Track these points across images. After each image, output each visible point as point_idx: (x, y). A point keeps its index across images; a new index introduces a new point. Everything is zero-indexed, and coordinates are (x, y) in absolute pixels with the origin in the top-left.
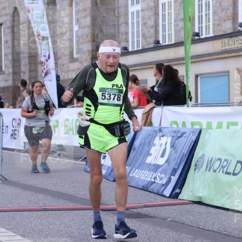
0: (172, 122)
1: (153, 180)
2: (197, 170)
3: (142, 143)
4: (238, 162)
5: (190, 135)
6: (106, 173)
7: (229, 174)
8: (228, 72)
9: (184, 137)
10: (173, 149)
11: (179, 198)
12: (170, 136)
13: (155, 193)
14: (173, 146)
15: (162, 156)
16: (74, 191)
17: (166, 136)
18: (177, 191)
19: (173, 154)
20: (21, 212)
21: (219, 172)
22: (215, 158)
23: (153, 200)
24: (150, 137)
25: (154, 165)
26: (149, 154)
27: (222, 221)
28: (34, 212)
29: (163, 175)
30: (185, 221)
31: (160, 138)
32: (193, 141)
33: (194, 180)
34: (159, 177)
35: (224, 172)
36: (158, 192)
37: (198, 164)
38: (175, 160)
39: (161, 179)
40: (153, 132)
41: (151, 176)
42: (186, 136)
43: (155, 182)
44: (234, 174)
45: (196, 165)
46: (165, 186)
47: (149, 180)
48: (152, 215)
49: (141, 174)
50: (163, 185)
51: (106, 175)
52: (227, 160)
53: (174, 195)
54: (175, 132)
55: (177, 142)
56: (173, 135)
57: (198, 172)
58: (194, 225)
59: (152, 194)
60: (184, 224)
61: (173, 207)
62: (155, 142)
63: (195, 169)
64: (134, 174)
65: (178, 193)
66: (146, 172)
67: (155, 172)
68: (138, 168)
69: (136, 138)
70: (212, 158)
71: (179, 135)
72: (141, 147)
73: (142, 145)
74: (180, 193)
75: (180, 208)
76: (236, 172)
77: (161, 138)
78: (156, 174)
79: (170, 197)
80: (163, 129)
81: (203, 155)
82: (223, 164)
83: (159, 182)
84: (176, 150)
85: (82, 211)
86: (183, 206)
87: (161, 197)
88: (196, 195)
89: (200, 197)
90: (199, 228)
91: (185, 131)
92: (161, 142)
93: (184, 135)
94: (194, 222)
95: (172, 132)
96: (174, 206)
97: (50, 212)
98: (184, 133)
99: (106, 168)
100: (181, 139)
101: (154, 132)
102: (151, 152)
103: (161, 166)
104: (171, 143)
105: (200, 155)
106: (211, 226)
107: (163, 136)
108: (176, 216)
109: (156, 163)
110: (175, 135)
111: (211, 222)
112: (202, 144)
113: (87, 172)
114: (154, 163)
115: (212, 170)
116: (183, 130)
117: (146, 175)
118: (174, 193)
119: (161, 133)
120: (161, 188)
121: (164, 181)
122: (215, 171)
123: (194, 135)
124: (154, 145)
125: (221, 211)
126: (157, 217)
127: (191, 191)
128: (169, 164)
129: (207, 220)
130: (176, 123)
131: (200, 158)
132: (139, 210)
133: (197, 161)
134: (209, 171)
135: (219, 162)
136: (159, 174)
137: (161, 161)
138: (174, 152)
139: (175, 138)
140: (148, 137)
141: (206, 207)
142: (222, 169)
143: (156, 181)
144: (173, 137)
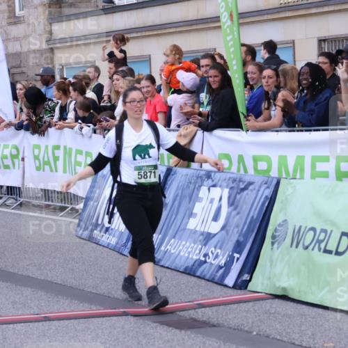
0: (219, 154)
1: (203, 259)
2: (276, 245)
3: (177, 195)
4: (343, 234)
5: (260, 187)
6: (117, 243)
7: (330, 252)
8: (293, 42)
9: (252, 190)
10: (232, 208)
11: (249, 288)
12: (227, 187)
13: (208, 280)
14: (232, 203)
15: (216, 218)
16: (75, 280)
17: (220, 187)
18: (246, 277)
19: (234, 217)
20: (11, 326)
21: (313, 249)
22: (306, 227)
23: (207, 292)
24: (192, 186)
25: (202, 234)
26: (191, 215)
27: (325, 330)
28: (31, 324)
29: (219, 251)
30: (268, 332)
31: (209, 189)
32: (266, 197)
33: (271, 261)
34: (213, 254)
35: (322, 250)
36: (213, 279)
37: (277, 234)
38: (237, 226)
39: (217, 256)
40: (195, 178)
41: (198, 252)
42: (255, 189)
43: (205, 262)
44: (338, 253)
45: (274, 237)
46: (224, 269)
47: (195, 257)
48: (214, 321)
49: (181, 247)
50: (221, 267)
51: (118, 246)
52: (324, 231)
53: (241, 285)
54: (234, 181)
55: (238, 197)
56: (231, 185)
57: (278, 248)
58: (285, 339)
59: (203, 281)
60: (268, 337)
61: (243, 306)
62: (201, 195)
63: (273, 244)
64: (168, 247)
65: (246, 281)
66: (188, 244)
67: (205, 245)
68: (174, 237)
69: (167, 186)
70: (300, 227)
71: (242, 186)
72: (177, 203)
73: (179, 198)
74: (250, 280)
75: (256, 308)
76: (341, 250)
77: (211, 188)
78: (207, 247)
79: (234, 287)
80: (213, 174)
81: (285, 220)
82: (319, 237)
83: (213, 262)
84: (238, 209)
85: (104, 319)
86: (258, 304)
87: (219, 287)
88: (277, 285)
89: (284, 289)
90: (294, 344)
91: (252, 181)
92: (211, 195)
93: (251, 187)
94: (284, 334)
95: (229, 180)
96: (245, 305)
97: (56, 323)
98: (250, 184)
99: (117, 234)
100: (245, 192)
101: (197, 177)
102: (194, 211)
103: (215, 235)
104: (229, 198)
105: (280, 220)
106: (312, 341)
107: (214, 186)
108: (253, 323)
109: (206, 230)
110: (235, 185)
111: (310, 333)
112: (282, 202)
113: (83, 239)
114: (202, 230)
115: (301, 245)
116: (247, 179)
117: (190, 250)
118: (240, 281)
119: (210, 180)
120: (217, 271)
121: (222, 261)
122: (306, 248)
123: (268, 187)
124: (200, 200)
125: (320, 311)
126: (223, 326)
127: (270, 278)
128: (227, 233)
129: (303, 329)
130: (228, 157)
131: (279, 225)
132: (192, 314)
133: (276, 230)
134: (297, 247)
135: (311, 233)
136: (213, 249)
137: (215, 228)
138: (234, 213)
139: (235, 191)
140: (188, 186)
141: (295, 304)
142: (317, 245)
143: (208, 260)
144: (232, 188)
